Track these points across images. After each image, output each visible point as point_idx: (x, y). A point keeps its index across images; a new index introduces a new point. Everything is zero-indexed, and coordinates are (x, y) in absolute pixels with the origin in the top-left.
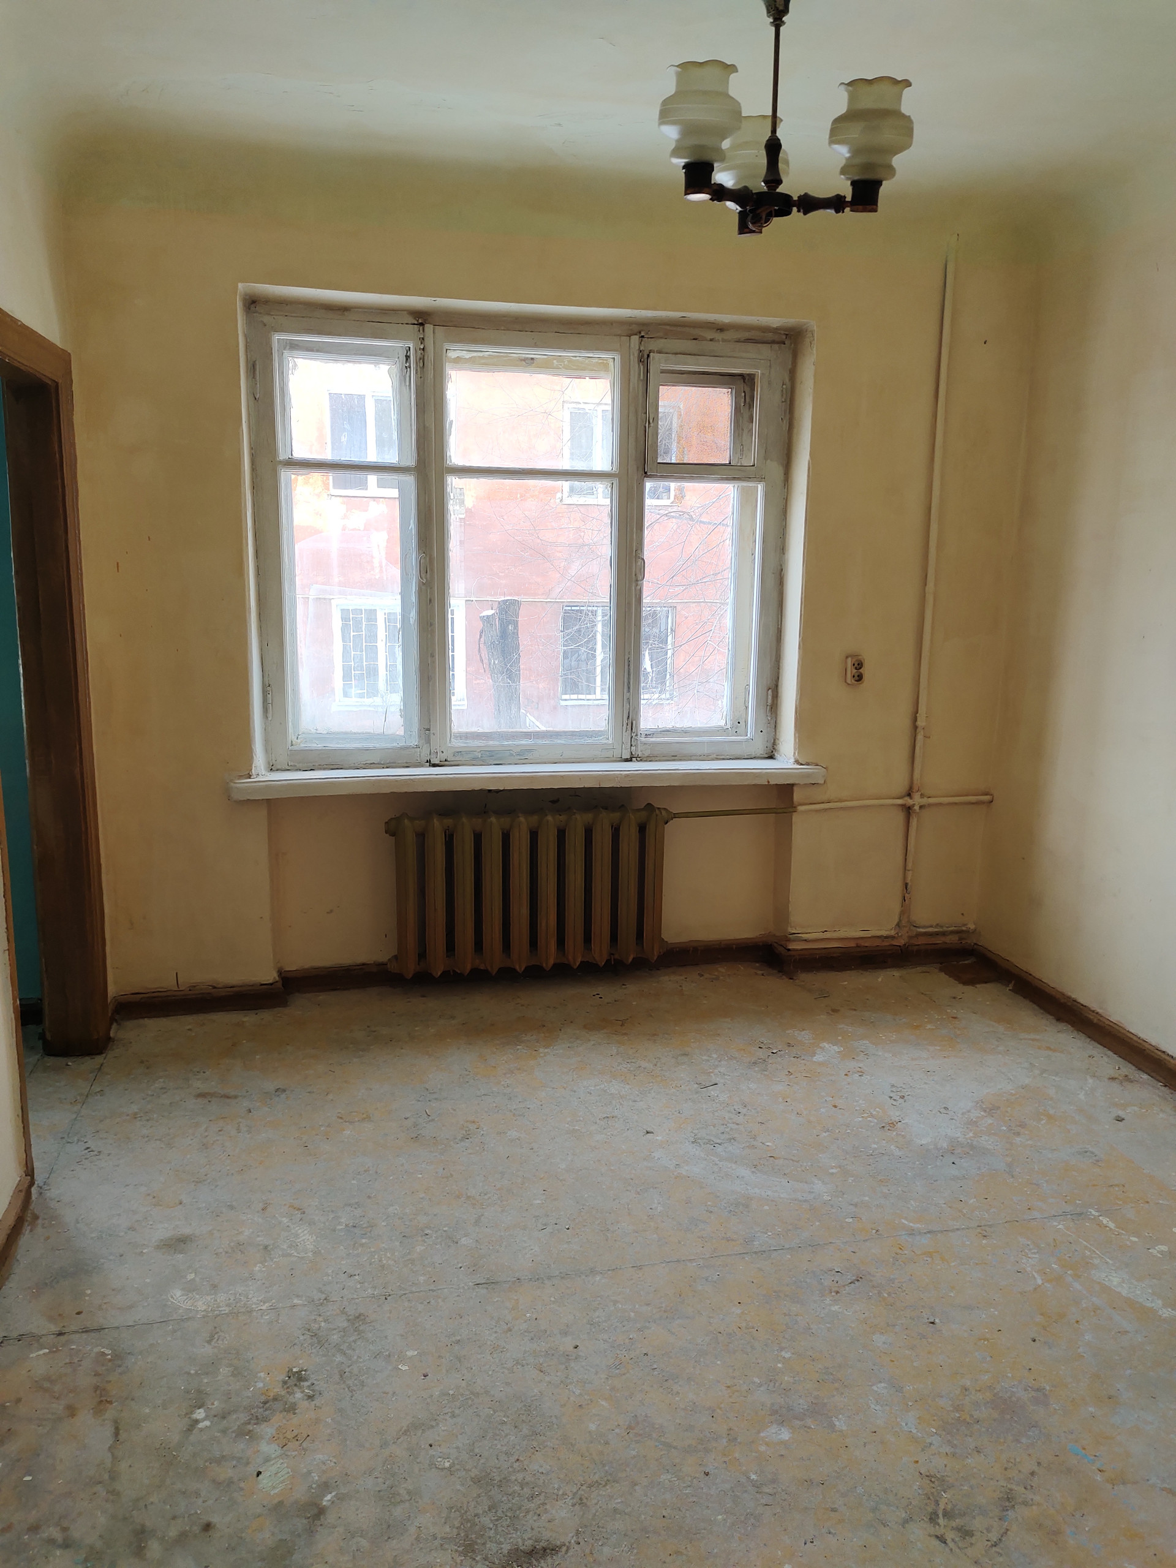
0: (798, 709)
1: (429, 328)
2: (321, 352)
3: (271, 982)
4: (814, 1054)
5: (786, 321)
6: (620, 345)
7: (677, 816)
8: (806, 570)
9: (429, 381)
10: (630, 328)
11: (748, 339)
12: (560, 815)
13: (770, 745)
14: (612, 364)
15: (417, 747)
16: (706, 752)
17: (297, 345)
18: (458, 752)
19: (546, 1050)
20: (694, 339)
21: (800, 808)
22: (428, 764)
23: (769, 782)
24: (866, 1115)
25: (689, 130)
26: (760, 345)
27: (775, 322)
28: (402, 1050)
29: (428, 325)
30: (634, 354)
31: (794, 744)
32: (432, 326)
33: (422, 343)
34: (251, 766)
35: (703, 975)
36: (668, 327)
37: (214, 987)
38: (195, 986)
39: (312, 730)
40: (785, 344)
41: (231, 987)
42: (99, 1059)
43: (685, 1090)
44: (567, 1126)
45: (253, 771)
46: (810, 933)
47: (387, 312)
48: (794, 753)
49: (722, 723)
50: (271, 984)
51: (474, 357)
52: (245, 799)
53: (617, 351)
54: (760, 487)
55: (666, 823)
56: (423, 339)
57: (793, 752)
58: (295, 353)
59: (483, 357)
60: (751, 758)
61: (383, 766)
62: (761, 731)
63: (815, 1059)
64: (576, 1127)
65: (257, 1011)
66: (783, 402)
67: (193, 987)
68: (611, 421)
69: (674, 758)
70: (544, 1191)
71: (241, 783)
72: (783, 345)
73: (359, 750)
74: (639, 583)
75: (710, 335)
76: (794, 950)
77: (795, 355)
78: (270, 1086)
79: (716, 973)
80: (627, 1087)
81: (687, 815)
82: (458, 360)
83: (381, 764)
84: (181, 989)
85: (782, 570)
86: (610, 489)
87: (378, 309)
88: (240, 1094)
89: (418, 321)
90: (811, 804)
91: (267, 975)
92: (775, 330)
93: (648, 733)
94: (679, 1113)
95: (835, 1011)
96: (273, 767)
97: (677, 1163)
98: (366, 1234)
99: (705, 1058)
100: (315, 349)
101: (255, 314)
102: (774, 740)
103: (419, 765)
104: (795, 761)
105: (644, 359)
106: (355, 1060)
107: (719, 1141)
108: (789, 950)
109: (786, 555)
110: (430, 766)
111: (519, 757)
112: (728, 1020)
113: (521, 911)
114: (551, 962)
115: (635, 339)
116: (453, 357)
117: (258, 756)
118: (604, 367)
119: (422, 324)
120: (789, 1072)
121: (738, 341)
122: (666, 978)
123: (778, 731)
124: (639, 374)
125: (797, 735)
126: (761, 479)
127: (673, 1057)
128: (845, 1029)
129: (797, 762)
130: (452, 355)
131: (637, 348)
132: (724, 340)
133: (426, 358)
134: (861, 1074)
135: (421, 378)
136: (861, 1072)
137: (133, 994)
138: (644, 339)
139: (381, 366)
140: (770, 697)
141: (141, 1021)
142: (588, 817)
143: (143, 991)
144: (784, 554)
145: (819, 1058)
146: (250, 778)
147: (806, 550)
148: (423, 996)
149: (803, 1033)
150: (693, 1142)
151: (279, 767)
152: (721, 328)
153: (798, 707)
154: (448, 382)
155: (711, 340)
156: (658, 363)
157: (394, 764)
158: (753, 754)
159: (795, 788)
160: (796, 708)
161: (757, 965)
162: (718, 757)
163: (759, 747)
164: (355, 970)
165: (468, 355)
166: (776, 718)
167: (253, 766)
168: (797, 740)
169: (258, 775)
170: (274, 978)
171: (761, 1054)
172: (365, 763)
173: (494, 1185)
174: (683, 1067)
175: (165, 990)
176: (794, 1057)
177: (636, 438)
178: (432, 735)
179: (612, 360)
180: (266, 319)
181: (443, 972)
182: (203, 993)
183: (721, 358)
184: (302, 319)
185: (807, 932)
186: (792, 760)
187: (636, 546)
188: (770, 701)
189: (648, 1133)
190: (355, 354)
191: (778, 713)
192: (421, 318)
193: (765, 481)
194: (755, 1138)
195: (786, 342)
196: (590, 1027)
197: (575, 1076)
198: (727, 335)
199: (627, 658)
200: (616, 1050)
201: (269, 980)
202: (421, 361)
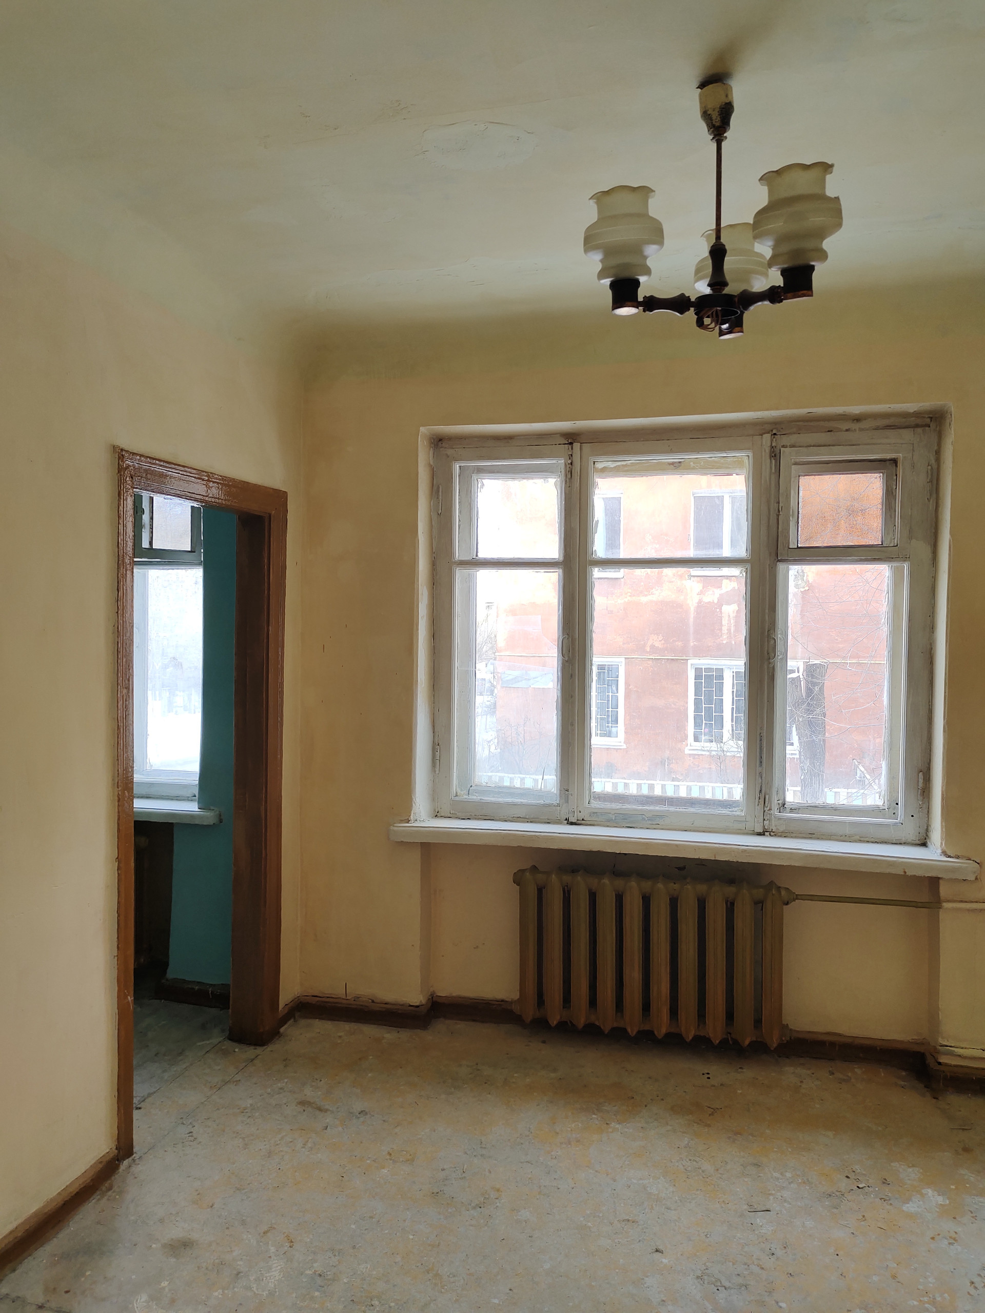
0: (945, 796)
1: (576, 446)
2: (500, 473)
3: (417, 1004)
4: (908, 1200)
5: (922, 405)
6: (753, 444)
7: (799, 897)
8: (949, 650)
9: (575, 490)
10: (763, 427)
11: (888, 426)
12: (675, 884)
13: (923, 831)
14: (747, 461)
15: (558, 805)
16: (847, 832)
17: (482, 469)
18: (594, 813)
19: (617, 1126)
20: (829, 431)
21: (945, 905)
22: (566, 821)
23: (905, 872)
24: (926, 1299)
25: (609, 252)
26: (901, 431)
27: (911, 407)
28: (489, 1096)
29: (576, 443)
30: (765, 451)
31: (941, 833)
32: (579, 444)
33: (570, 459)
34: (410, 813)
35: (833, 1074)
36: (800, 423)
37: (373, 1001)
38: (358, 998)
39: (483, 783)
40: (930, 427)
41: (386, 1004)
42: (259, 1050)
43: (729, 1210)
44: (582, 1219)
45: (412, 817)
46: (966, 1048)
47: (543, 436)
48: (942, 843)
49: (880, 803)
50: (417, 1007)
51: (619, 466)
52: (400, 841)
53: (749, 449)
54: (906, 566)
55: (787, 904)
56: (572, 455)
57: (940, 842)
58: (481, 475)
59: (626, 465)
60: (901, 844)
61: (528, 820)
62: (912, 816)
63: (906, 1208)
64: (589, 1224)
65: (399, 1029)
66: (928, 482)
67: (357, 998)
68: (745, 512)
69: (811, 836)
70: (510, 1290)
71: (400, 827)
72: (927, 428)
73: (508, 804)
74: (771, 661)
75: (845, 426)
76: (946, 1065)
77: (940, 436)
78: (358, 1106)
79: (850, 1074)
80: (671, 1189)
81: (812, 898)
82: (604, 470)
83: (526, 818)
84: (348, 998)
85: (932, 648)
86: (744, 574)
87: (537, 435)
88: (331, 1109)
89: (568, 441)
90: (962, 901)
91: (415, 997)
92: (917, 414)
93: (793, 807)
94: (706, 1236)
95: (966, 1150)
96: (438, 814)
97: (664, 1299)
98: (323, 1287)
99: (776, 1175)
100: (496, 471)
101: (441, 449)
102: (927, 827)
103: (558, 822)
104: (942, 852)
105: (775, 455)
106: (443, 1096)
107: (727, 1284)
108: (940, 1064)
109: (935, 633)
110: (567, 823)
111: (650, 822)
112: (830, 1134)
113: (633, 975)
114: (664, 1031)
115: (767, 437)
116: (600, 468)
117: (418, 805)
118: (739, 464)
119: (571, 444)
120: (864, 1216)
121: (877, 428)
122: (791, 1069)
123: (930, 817)
124: (771, 468)
125: (944, 824)
126: (905, 559)
127: (742, 1165)
128: (966, 1177)
129: (944, 853)
130: (599, 466)
131: (769, 444)
132: (861, 430)
133: (573, 471)
134: (954, 1240)
135: (569, 487)
136: (955, 1239)
137: (313, 996)
138: (776, 436)
139: (550, 480)
140: (921, 781)
141: (310, 1021)
142: (702, 888)
143: (320, 995)
144: (933, 633)
145: (911, 1207)
146: (408, 823)
147: (948, 631)
148: (544, 1042)
149: (910, 1170)
150: (698, 1277)
151: (442, 815)
152: (857, 419)
153: (944, 793)
154: (595, 488)
155: (847, 430)
156: (787, 455)
157: (537, 820)
158: (904, 839)
159: (941, 881)
160: (943, 795)
161: (904, 1073)
162: (862, 839)
163: (911, 831)
164: (494, 1005)
165: (612, 465)
166: (929, 803)
167: (412, 812)
168: (944, 830)
169: (416, 820)
170: (421, 1001)
171: (843, 1185)
172: (512, 816)
173: (468, 1267)
174: (746, 1180)
175: (336, 997)
176: (881, 1199)
177: (768, 526)
178: (570, 796)
179: (747, 457)
180: (450, 452)
181: (559, 1022)
182: (362, 1005)
183: (857, 447)
184: (476, 449)
185: (962, 1046)
186: (939, 851)
187: (769, 626)
188: (921, 785)
189: (657, 1251)
190: (527, 472)
191: (930, 797)
192: (571, 438)
193: (910, 561)
194: (770, 1293)
195: (931, 426)
196: (677, 1110)
197: (627, 1163)
198: (863, 425)
199: (758, 733)
200: (687, 1142)
201: (416, 1002)
202: (570, 473)
